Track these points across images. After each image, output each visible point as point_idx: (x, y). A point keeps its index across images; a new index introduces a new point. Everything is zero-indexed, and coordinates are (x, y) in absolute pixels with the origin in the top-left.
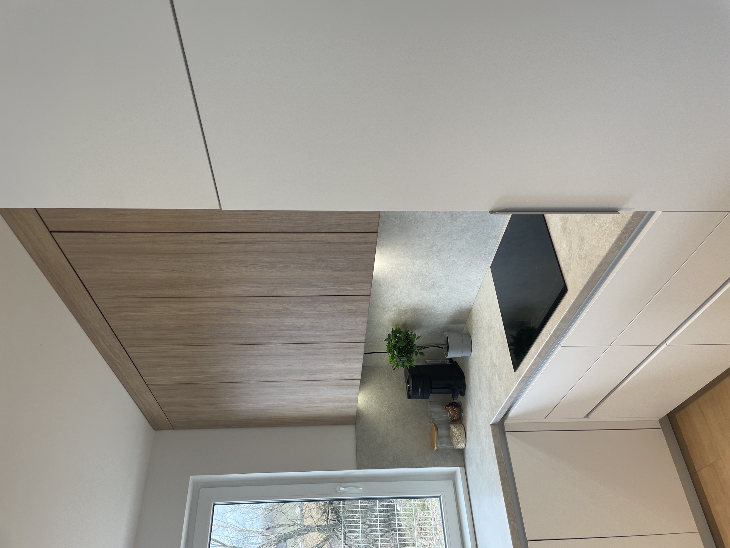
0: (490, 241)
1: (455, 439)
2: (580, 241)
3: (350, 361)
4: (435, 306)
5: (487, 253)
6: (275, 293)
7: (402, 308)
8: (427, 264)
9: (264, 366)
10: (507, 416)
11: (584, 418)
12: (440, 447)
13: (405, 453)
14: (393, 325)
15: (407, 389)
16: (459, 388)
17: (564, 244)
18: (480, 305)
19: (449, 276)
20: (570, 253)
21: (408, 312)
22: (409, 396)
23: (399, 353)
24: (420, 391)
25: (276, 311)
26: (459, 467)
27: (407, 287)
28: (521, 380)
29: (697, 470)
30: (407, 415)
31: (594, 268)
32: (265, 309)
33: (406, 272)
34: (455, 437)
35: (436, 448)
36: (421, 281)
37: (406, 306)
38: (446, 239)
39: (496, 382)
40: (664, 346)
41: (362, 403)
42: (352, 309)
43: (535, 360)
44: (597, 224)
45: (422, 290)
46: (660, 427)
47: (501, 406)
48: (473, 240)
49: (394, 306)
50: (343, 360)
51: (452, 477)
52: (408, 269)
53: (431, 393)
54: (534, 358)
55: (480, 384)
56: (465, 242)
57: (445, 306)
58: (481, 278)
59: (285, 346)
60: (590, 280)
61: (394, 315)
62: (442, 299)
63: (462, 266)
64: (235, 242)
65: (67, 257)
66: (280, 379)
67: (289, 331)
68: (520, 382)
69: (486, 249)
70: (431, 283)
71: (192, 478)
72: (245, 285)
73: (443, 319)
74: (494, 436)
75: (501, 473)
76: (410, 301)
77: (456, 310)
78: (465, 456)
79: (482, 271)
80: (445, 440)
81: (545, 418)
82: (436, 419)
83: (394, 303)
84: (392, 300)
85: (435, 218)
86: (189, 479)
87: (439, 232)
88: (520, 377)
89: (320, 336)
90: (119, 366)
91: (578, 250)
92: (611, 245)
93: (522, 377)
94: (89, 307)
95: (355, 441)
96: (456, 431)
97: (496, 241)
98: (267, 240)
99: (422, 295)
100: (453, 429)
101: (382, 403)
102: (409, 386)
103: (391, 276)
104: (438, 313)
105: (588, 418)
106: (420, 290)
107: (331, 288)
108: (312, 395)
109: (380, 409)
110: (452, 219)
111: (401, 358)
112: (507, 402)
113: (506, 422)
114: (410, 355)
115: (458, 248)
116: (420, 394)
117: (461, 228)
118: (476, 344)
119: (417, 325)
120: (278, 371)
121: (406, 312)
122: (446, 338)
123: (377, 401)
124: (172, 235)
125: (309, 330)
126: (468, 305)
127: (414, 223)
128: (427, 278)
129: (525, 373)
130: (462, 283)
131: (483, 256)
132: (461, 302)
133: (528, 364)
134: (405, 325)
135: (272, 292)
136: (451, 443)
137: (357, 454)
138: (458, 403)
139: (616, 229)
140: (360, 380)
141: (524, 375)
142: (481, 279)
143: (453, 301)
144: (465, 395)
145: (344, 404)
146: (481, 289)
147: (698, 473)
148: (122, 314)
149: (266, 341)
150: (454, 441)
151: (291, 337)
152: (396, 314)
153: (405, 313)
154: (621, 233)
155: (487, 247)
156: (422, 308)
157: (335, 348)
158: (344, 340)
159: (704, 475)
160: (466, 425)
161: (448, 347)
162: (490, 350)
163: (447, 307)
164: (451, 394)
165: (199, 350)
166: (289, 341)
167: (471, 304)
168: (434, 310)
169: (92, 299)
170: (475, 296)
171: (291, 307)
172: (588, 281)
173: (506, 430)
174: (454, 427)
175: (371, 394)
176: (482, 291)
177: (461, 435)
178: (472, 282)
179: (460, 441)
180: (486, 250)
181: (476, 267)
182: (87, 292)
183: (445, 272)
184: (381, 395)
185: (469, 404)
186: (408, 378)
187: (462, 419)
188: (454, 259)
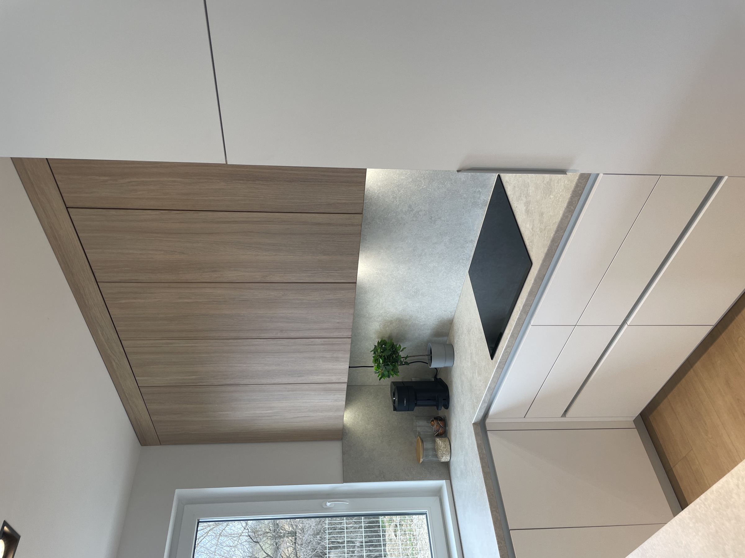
0: (467, 245)
1: (440, 452)
2: (540, 216)
3: (337, 359)
4: (419, 316)
5: (464, 259)
6: (268, 279)
7: (388, 319)
8: (410, 269)
9: (254, 365)
10: (488, 414)
11: (562, 416)
12: (426, 460)
13: (391, 467)
14: (378, 338)
15: (392, 402)
16: (444, 400)
17: (528, 224)
18: (460, 312)
19: (430, 282)
20: (533, 230)
21: (393, 323)
22: (395, 408)
23: (384, 362)
24: (405, 402)
25: (268, 300)
26: (444, 480)
27: (392, 294)
28: (497, 367)
29: (672, 467)
30: (393, 432)
31: (552, 235)
32: (258, 297)
33: (391, 278)
34: (440, 449)
35: (421, 460)
36: (404, 288)
37: (391, 316)
38: (426, 243)
39: (477, 378)
40: (626, 326)
41: (348, 420)
42: (339, 299)
43: (509, 341)
44: (553, 196)
45: (406, 298)
46: (635, 427)
47: (481, 400)
48: (451, 244)
49: (379, 316)
50: (330, 359)
51: (438, 493)
52: (392, 275)
53: (416, 405)
54: (507, 339)
55: (462, 388)
56: (444, 246)
57: (428, 317)
58: (460, 285)
59: (275, 341)
60: (549, 248)
61: (380, 326)
62: (425, 309)
63: (442, 272)
64: (233, 222)
65: (79, 235)
66: (269, 381)
67: (279, 324)
68: (497, 369)
69: (464, 253)
70: (414, 291)
71: (177, 491)
72: (240, 269)
73: (427, 331)
74: (476, 434)
75: (483, 467)
76: (394, 310)
77: (438, 321)
78: (451, 468)
79: (461, 278)
80: (431, 453)
81: (524, 417)
82: (421, 433)
83: (380, 312)
84: (377, 309)
85: (416, 221)
86: (174, 492)
87: (420, 235)
88: (497, 364)
89: (309, 329)
90: (114, 363)
91: (539, 225)
92: (564, 209)
93: (499, 363)
94: (93, 292)
95: (342, 456)
96: (441, 443)
97: (472, 245)
98: (262, 220)
99: (406, 304)
100: (438, 442)
101: (369, 420)
102: (394, 399)
103: (377, 282)
104: (421, 324)
105: (566, 417)
106: (403, 298)
107: (320, 274)
108: (300, 402)
109: (366, 425)
110: (431, 222)
111: (386, 366)
112: (486, 394)
113: (488, 421)
114: (395, 364)
115: (438, 253)
116: (405, 405)
117: (440, 231)
118: (458, 352)
119: (402, 337)
120: (268, 371)
121: (391, 322)
122: (430, 349)
123: (363, 418)
124: (177, 213)
125: (299, 322)
126: (450, 316)
127: (397, 225)
128: (410, 285)
129: (501, 358)
130: (443, 291)
131: (461, 261)
132: (443, 312)
133: (503, 347)
134: (390, 337)
135: (265, 278)
136: (436, 456)
137: (344, 468)
138: (443, 418)
139: (567, 194)
140: (346, 384)
141: (500, 360)
142: (461, 287)
143: (435, 311)
144: (448, 409)
145: (331, 414)
146: (461, 297)
147: (674, 469)
148: (123, 301)
149: (257, 335)
150: (439, 454)
151: (281, 331)
152: (381, 325)
153: (390, 324)
154: (571, 196)
155: (464, 252)
156: (406, 319)
157: (323, 344)
158: (332, 335)
159: (678, 469)
160: (450, 438)
161: (431, 357)
162: (471, 351)
163: (430, 317)
164: (436, 407)
165: (193, 345)
166: (279, 335)
167: (453, 314)
168: (417, 321)
169: (97, 282)
170: (456, 305)
171: (283, 295)
172: (548, 249)
173: (487, 429)
174: (439, 439)
175: (358, 411)
176: (462, 298)
177: (446, 447)
178: (452, 290)
179: (445, 452)
180: (464, 255)
181: (456, 274)
182: (93, 276)
183: (427, 279)
184: (368, 413)
185: (453, 414)
186: (393, 390)
187: (447, 433)
188: (434, 264)
